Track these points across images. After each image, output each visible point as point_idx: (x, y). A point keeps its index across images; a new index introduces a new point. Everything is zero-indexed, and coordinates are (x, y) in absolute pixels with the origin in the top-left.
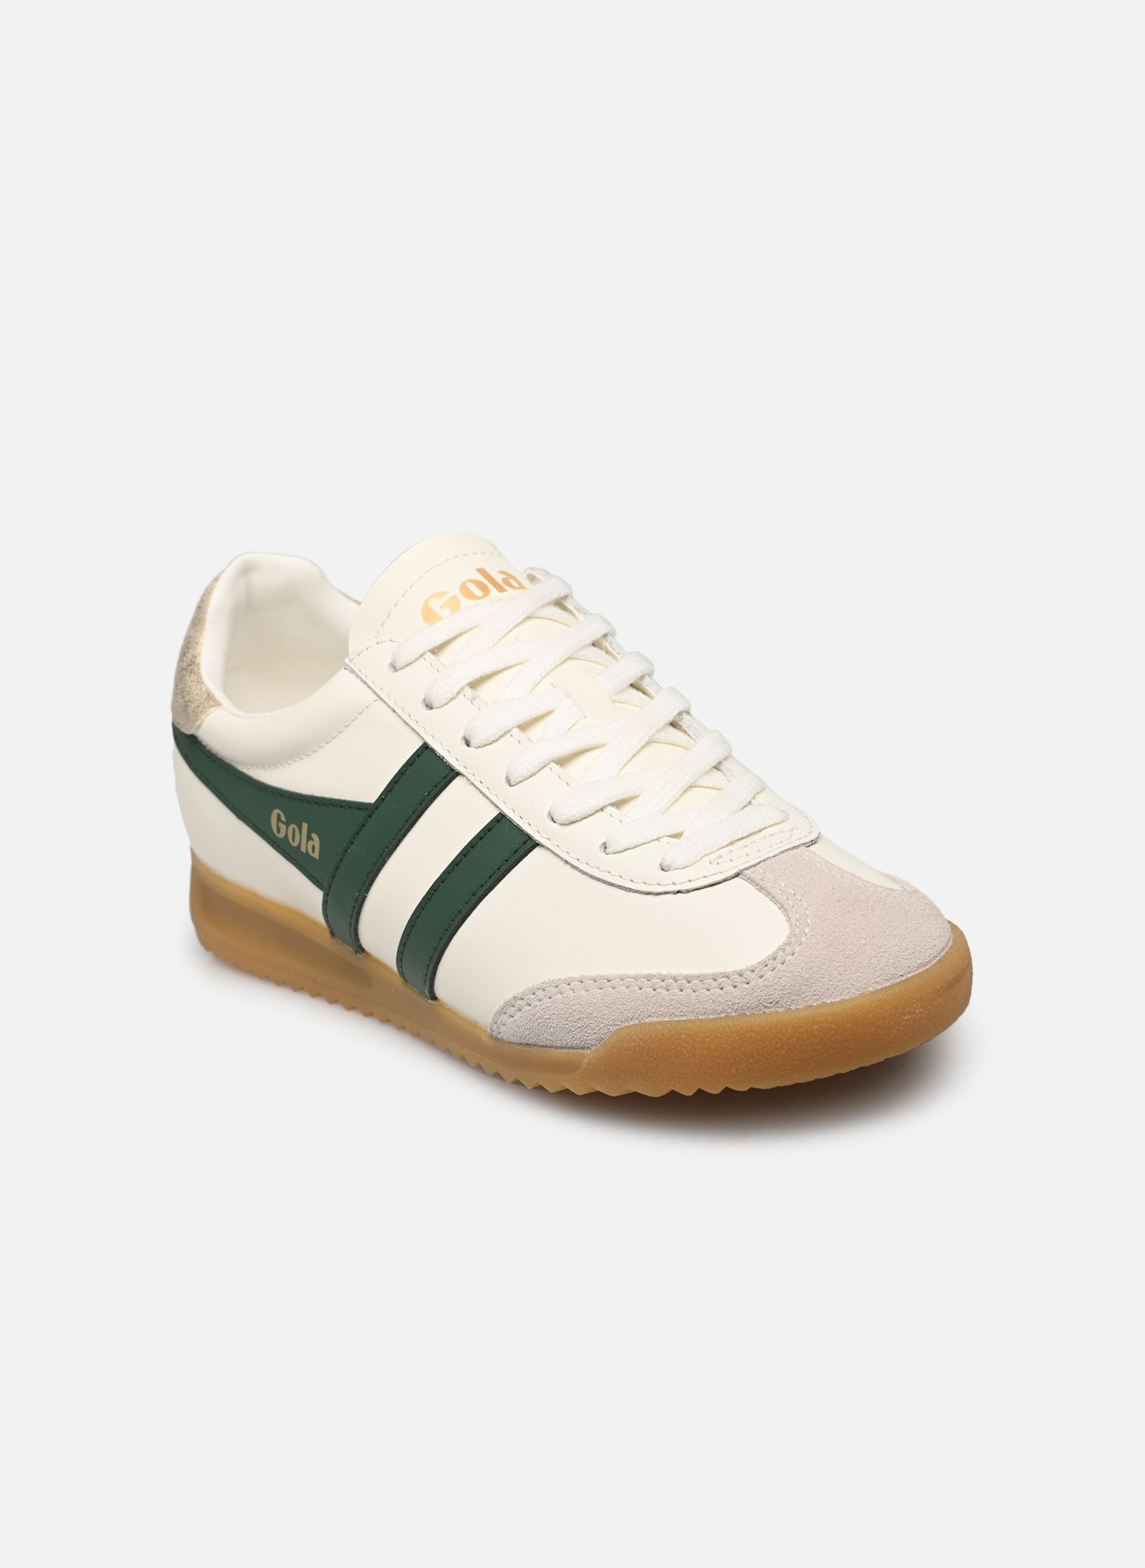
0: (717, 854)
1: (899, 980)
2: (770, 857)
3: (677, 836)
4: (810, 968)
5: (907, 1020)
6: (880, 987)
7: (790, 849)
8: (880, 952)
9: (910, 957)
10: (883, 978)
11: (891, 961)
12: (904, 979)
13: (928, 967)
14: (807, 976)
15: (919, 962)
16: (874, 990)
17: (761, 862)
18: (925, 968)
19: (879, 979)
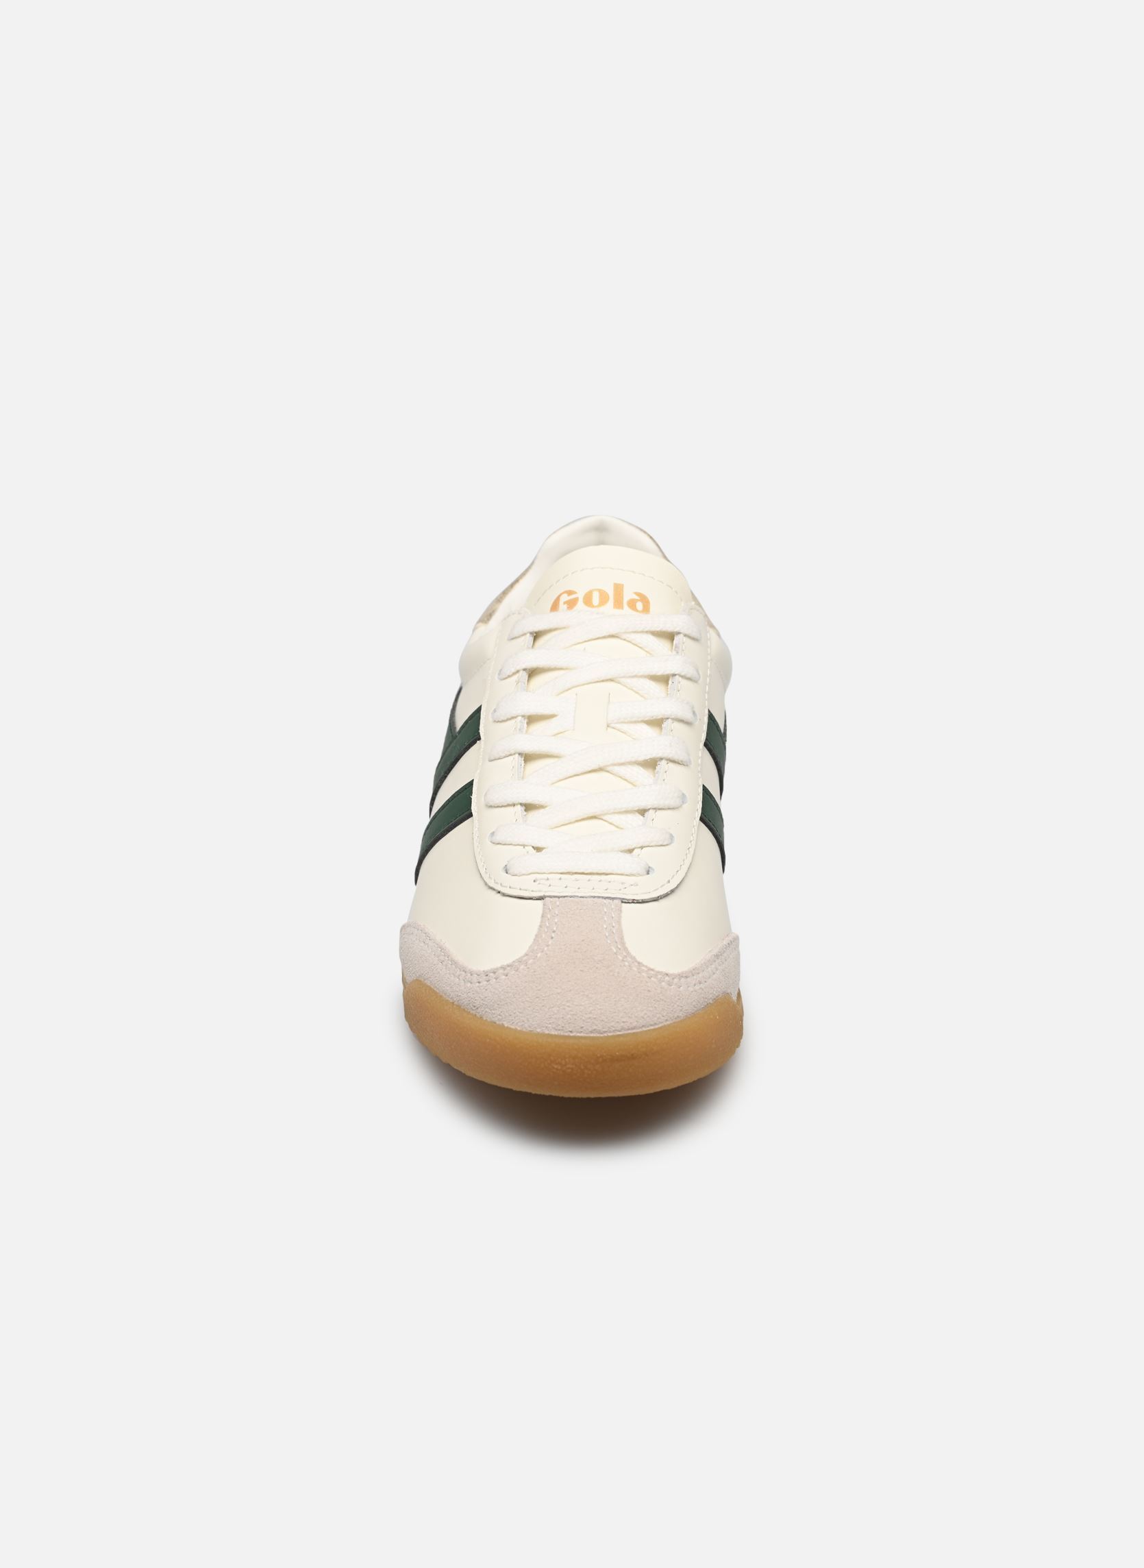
0: (545, 876)
1: (566, 1034)
2: (577, 896)
3: (538, 849)
4: (507, 992)
5: (557, 1069)
6: (547, 1032)
7: (603, 897)
8: (564, 1005)
9: (589, 1020)
10: (554, 1026)
11: (569, 1016)
12: (572, 1035)
13: (602, 1035)
14: (502, 997)
15: (595, 1027)
16: (541, 1032)
17: (567, 896)
18: (598, 1035)
19: (550, 1026)
